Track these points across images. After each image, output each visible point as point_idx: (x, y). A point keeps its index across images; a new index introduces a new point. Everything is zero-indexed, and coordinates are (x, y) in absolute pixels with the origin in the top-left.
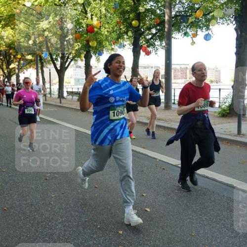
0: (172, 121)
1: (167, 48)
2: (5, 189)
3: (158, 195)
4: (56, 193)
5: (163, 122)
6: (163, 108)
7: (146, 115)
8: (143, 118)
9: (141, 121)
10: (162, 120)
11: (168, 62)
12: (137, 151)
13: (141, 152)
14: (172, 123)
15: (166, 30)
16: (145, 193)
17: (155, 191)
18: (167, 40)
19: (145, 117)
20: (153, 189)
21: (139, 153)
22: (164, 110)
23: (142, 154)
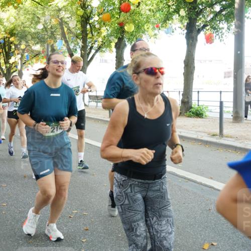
0: (246, 139)
1: (238, 32)
2: (16, 230)
3: (235, 245)
4: (87, 236)
5: (233, 139)
6: (232, 120)
7: (206, 130)
8: (203, 134)
9: (199, 138)
10: (231, 137)
11: (239, 52)
12: (198, 181)
13: (203, 182)
14: (246, 142)
15: (236, 6)
16: (215, 241)
17: (229, 239)
18: (237, 20)
19: (204, 132)
20: (226, 236)
21: (201, 184)
22: (233, 122)
23: (206, 186)
